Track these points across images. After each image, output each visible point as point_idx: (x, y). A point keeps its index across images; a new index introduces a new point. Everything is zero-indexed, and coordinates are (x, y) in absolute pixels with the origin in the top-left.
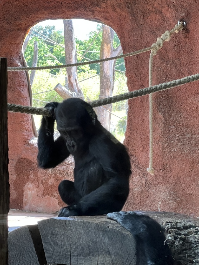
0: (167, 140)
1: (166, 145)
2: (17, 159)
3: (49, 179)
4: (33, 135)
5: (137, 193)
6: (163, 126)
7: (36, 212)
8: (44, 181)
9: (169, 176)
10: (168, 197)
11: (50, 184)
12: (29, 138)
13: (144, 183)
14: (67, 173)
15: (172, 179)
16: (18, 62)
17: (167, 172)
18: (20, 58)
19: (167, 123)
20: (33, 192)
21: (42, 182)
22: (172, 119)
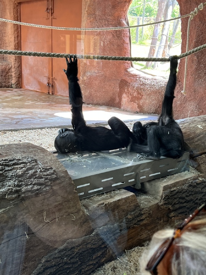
0: (198, 74)
1: (197, 77)
2: (120, 80)
3: (134, 93)
4: (131, 66)
5: (178, 104)
6: (196, 65)
7: (126, 111)
8: (132, 94)
9: (197, 96)
10: (195, 109)
11: (134, 95)
12: (128, 68)
13: (183, 99)
14: (144, 90)
15: (199, 98)
16: (124, 22)
17: (196, 94)
18: (126, 19)
19: (199, 63)
20: (126, 99)
21: (131, 94)
22: (203, 60)
